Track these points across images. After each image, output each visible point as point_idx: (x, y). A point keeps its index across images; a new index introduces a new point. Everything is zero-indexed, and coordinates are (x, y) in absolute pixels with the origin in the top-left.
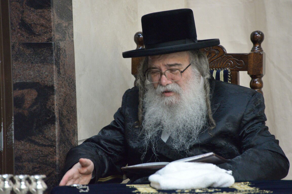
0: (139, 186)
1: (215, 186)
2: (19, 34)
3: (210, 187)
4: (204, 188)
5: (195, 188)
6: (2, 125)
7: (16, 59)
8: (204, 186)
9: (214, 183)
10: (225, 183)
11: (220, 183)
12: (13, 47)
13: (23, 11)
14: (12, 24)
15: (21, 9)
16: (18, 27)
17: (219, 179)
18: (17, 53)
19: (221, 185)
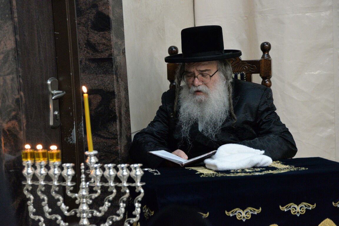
0: (198, 168)
1: (258, 166)
2: (85, 52)
3: (254, 167)
4: (250, 168)
5: (243, 168)
6: (74, 124)
7: (83, 72)
8: (250, 166)
9: (258, 164)
10: (266, 163)
11: (261, 164)
12: (81, 62)
13: (88, 34)
14: (79, 44)
15: (87, 32)
16: (85, 46)
17: (262, 160)
18: (84, 66)
19: (263, 165)
